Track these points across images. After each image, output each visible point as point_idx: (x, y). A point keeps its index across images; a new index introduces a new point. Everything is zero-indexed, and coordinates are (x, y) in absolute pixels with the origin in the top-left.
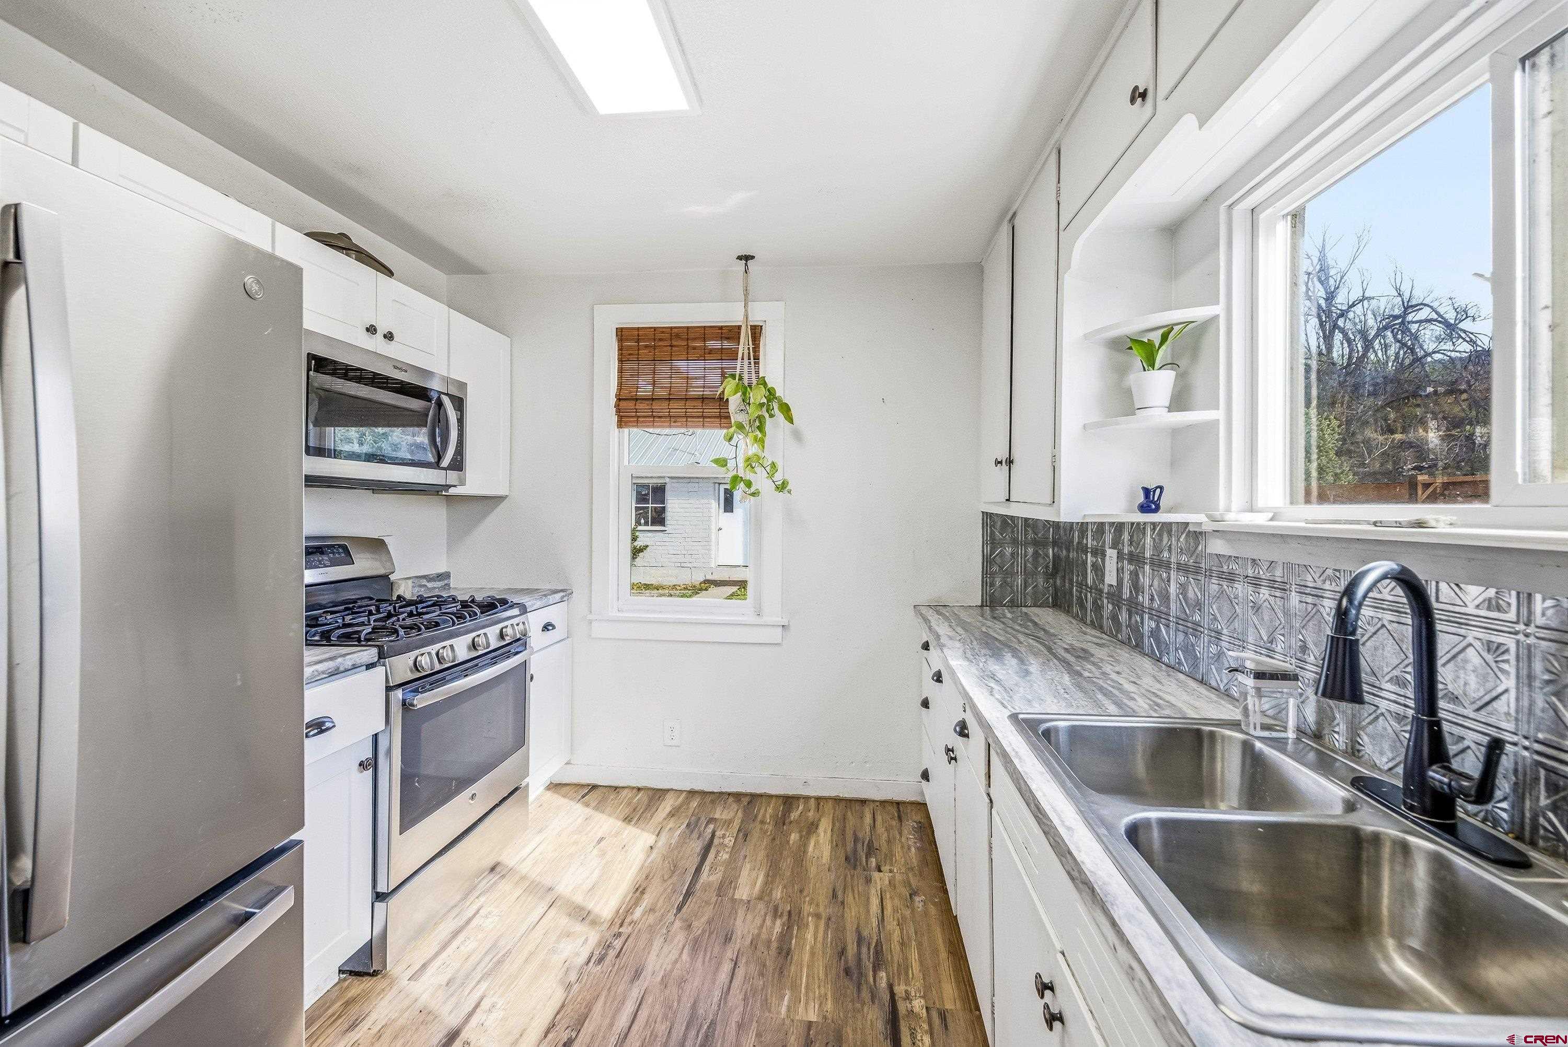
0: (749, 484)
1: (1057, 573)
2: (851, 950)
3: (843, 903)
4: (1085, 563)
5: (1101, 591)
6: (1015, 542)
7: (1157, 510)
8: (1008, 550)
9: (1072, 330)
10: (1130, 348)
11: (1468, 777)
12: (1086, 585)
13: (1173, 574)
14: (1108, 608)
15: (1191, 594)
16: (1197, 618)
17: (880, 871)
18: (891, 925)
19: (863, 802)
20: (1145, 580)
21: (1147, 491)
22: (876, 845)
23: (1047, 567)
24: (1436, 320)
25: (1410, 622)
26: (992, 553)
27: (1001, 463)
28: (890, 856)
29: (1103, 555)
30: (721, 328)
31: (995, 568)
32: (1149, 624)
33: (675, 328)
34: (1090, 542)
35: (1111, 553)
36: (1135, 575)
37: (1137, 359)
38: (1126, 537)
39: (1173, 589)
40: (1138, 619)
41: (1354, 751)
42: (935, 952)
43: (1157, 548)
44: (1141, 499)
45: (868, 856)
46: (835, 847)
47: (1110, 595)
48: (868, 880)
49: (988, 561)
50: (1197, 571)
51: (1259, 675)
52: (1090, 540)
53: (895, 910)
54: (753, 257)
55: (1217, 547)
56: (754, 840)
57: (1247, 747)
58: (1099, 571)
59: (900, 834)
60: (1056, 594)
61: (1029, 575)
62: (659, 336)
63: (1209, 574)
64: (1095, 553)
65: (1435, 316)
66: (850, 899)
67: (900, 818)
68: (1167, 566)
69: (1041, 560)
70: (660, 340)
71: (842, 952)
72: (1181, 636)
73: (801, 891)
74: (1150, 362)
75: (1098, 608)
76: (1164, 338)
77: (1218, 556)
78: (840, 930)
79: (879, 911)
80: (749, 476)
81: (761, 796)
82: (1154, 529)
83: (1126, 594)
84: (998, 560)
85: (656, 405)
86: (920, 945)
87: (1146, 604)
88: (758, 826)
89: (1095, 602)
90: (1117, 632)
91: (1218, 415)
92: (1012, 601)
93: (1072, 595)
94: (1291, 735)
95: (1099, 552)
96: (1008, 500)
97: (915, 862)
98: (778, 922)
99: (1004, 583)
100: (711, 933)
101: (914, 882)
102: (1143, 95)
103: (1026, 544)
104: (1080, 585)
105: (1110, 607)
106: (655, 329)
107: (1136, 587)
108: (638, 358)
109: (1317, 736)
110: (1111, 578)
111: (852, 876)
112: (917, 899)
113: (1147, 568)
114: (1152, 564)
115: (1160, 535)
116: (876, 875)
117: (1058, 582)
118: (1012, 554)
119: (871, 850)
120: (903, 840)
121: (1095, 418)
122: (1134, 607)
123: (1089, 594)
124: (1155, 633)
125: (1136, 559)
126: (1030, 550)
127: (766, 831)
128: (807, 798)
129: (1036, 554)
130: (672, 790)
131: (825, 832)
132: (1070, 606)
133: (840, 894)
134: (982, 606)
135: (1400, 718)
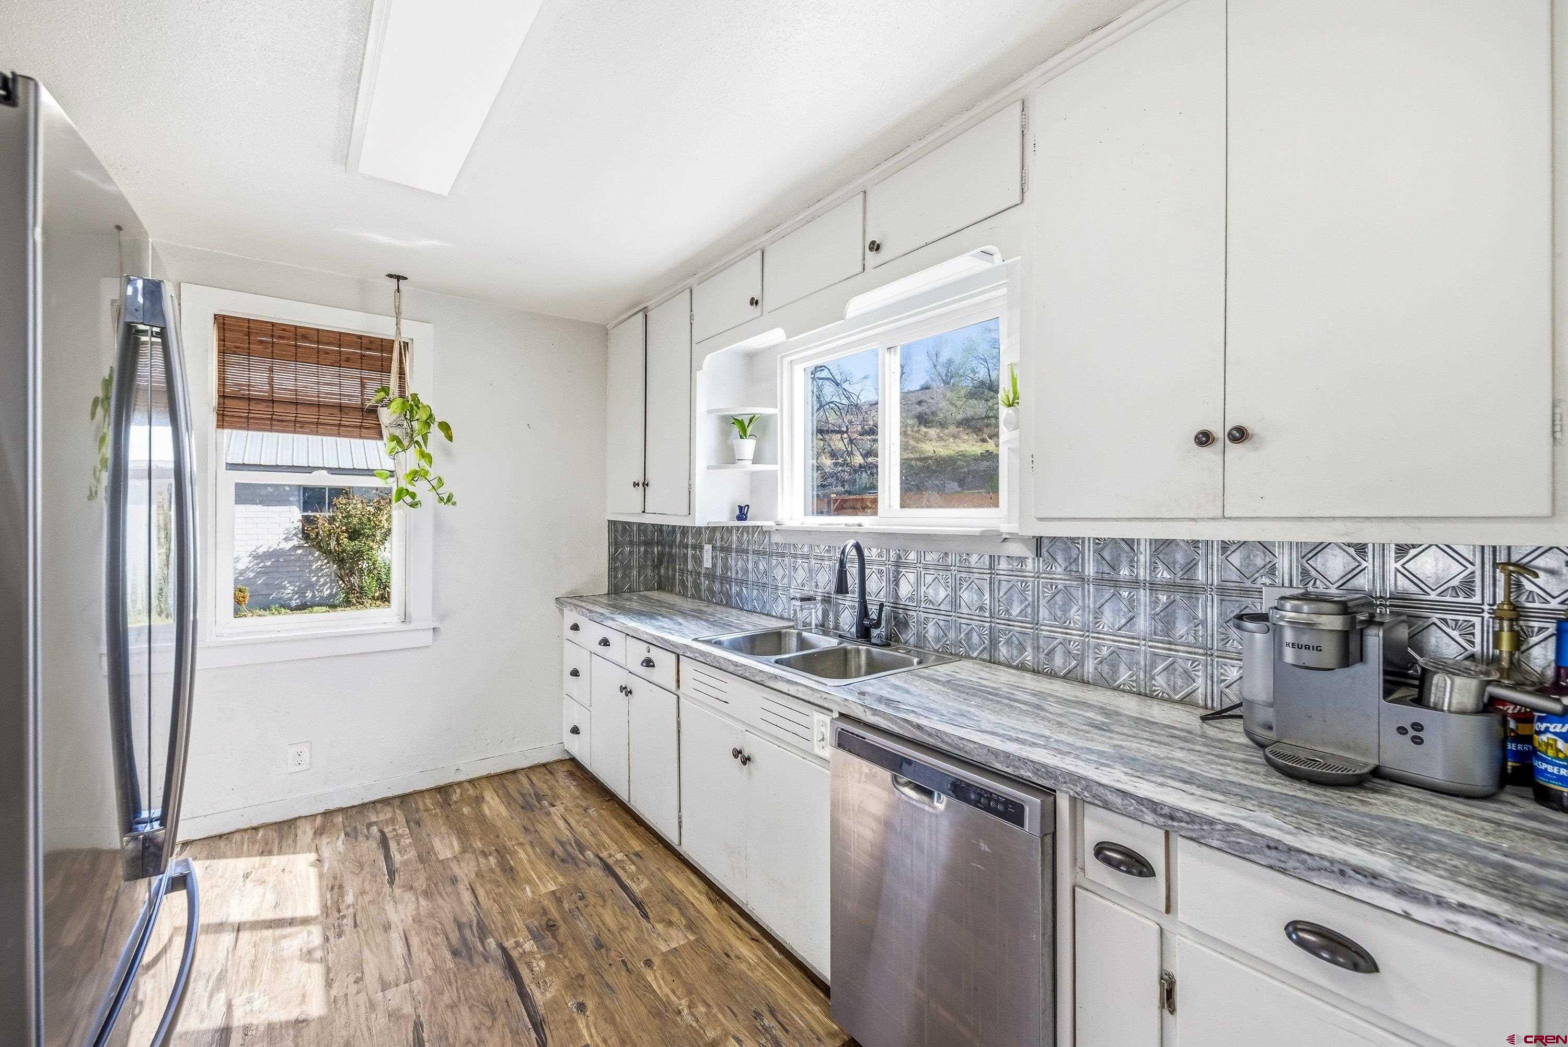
0: (413, 496)
1: (661, 564)
2: (559, 850)
3: (536, 831)
4: (686, 556)
5: (700, 573)
6: (631, 543)
7: (745, 519)
8: (628, 549)
9: (701, 407)
10: (734, 423)
11: (874, 620)
12: (688, 570)
13: (750, 557)
14: (705, 583)
15: (761, 567)
16: (765, 580)
17: (554, 806)
18: (579, 829)
19: (514, 772)
20: (731, 562)
21: (741, 508)
22: (541, 793)
23: (654, 561)
24: (830, 379)
25: (857, 566)
26: (616, 551)
27: (638, 485)
28: (556, 796)
29: (701, 548)
30: (360, 337)
31: (618, 564)
32: (735, 589)
33: (301, 327)
34: (690, 541)
35: (708, 547)
36: (725, 560)
37: (736, 429)
38: (718, 535)
39: (750, 566)
40: (728, 586)
41: (837, 627)
42: (617, 831)
43: (739, 540)
44: (738, 512)
45: (539, 801)
46: (508, 805)
47: (707, 576)
48: (548, 814)
49: (613, 558)
50: (765, 553)
51: (802, 600)
52: (690, 539)
53: (578, 822)
54: (405, 278)
55: (776, 539)
56: (429, 823)
57: (799, 635)
58: (698, 560)
59: (557, 781)
60: (660, 580)
61: (641, 568)
62: (277, 333)
63: (771, 555)
64: (694, 547)
65: (831, 377)
66: (539, 827)
67: (551, 773)
68: (747, 552)
69: (649, 556)
70: (281, 337)
71: (553, 854)
72: (755, 592)
73: (498, 837)
74: (743, 435)
75: (697, 586)
76: (751, 420)
77: (776, 544)
78: (543, 844)
79: (567, 825)
80: (411, 489)
81: (410, 794)
82: (738, 530)
83: (719, 572)
84: (620, 557)
85: (278, 409)
86: (605, 831)
87: (734, 576)
88: (425, 814)
89: (695, 582)
90: (712, 598)
91: (777, 467)
92: (630, 588)
93: (675, 578)
94: (813, 627)
95: (699, 547)
96: (644, 512)
97: (578, 794)
98: (491, 858)
99: (624, 574)
100: (436, 885)
101: (584, 804)
102: (757, 303)
103: (639, 544)
104: (682, 571)
105: (707, 582)
106: (273, 324)
107: (726, 567)
108: (249, 353)
109: (823, 626)
110: (707, 563)
111: (534, 816)
112: (590, 811)
113: (734, 554)
114: (737, 551)
115: (742, 533)
116: (552, 809)
117: (662, 571)
118: (630, 552)
119: (539, 798)
120: (561, 784)
121: (713, 463)
122: (725, 579)
123: (689, 577)
124: (739, 594)
125: (726, 550)
126: (642, 549)
127: (436, 814)
128: (460, 784)
129: (646, 551)
130: (300, 817)
131: (492, 798)
132: (673, 585)
133: (530, 827)
134: (608, 594)
135: (853, 607)
